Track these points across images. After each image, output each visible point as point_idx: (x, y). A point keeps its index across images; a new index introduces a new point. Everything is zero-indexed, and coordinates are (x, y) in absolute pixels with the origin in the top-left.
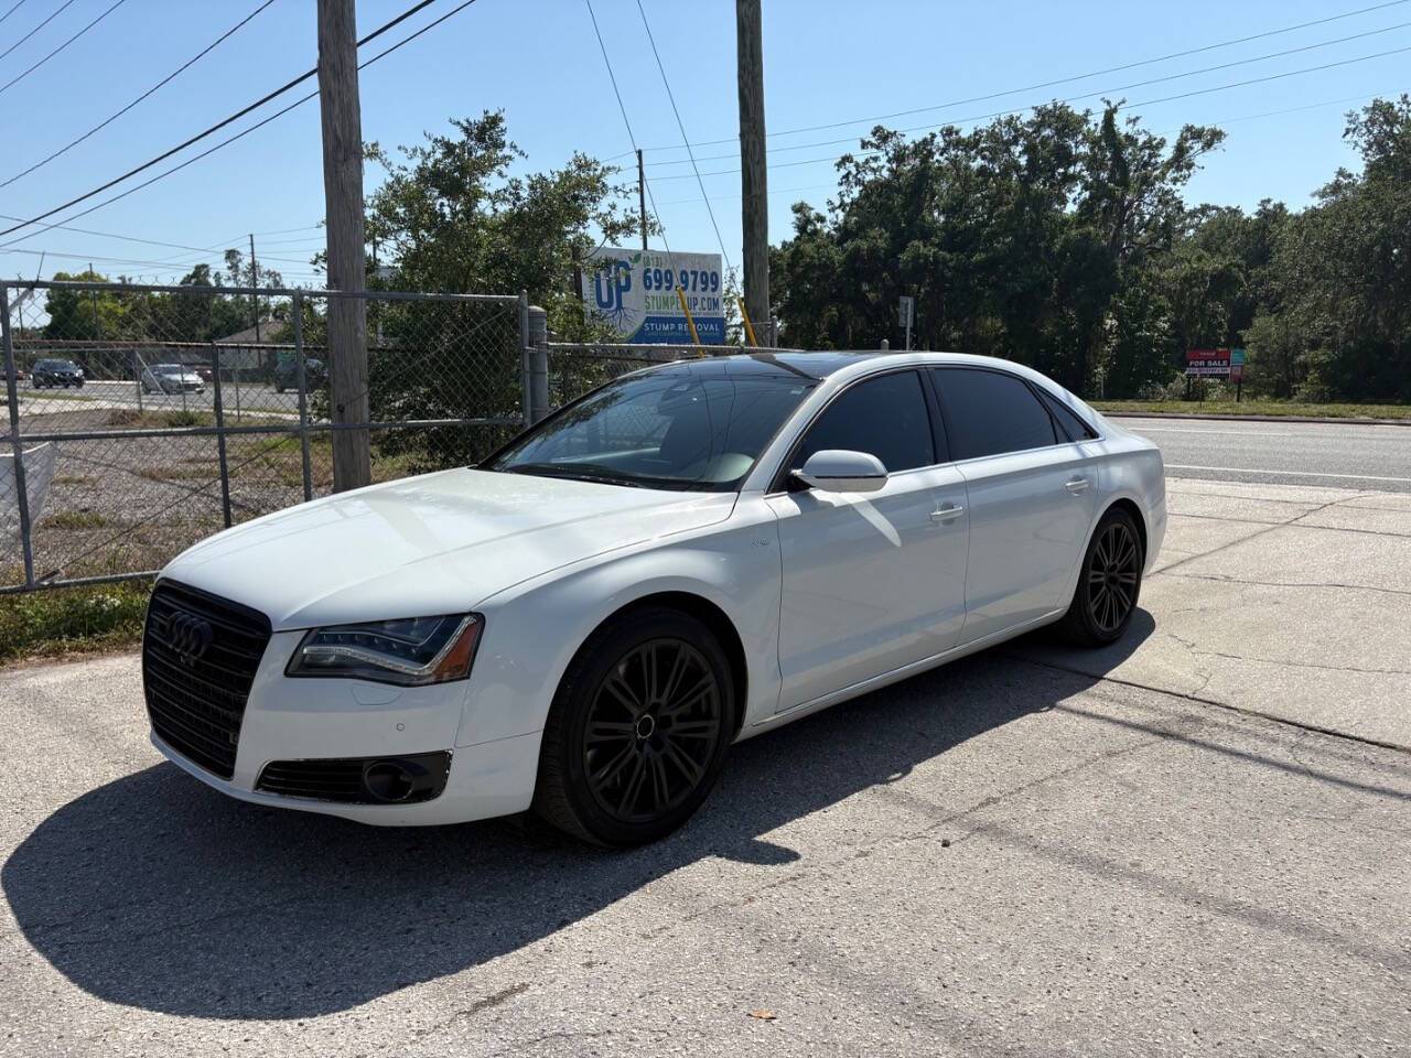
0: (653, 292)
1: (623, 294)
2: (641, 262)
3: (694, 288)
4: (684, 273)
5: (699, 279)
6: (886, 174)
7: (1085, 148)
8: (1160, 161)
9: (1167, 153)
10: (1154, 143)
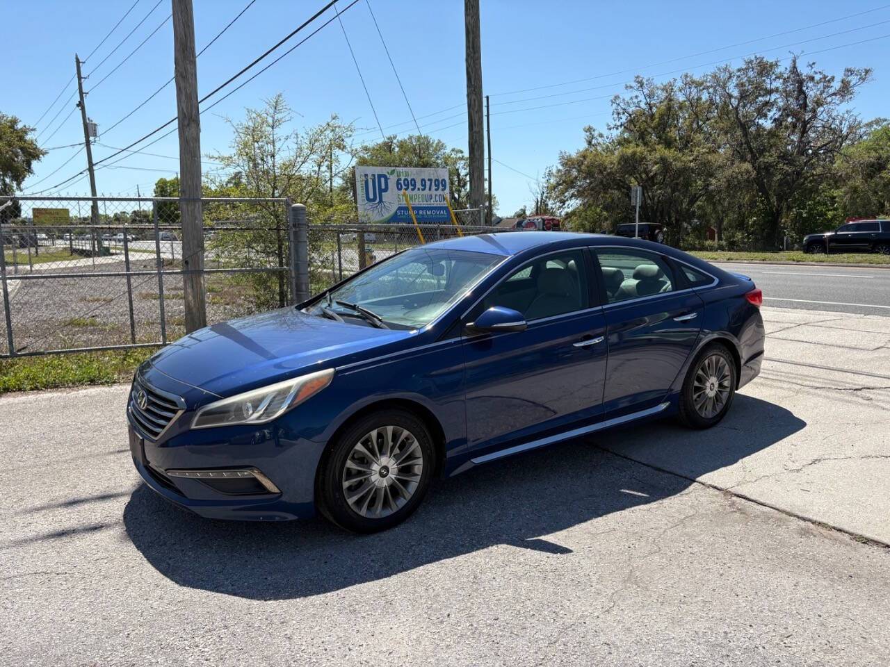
0: (403, 192)
1: (383, 193)
2: (395, 174)
3: (430, 189)
4: (423, 180)
5: (433, 183)
6: (643, 105)
7: (778, 84)
8: (832, 91)
9: (836, 85)
10: (827, 79)
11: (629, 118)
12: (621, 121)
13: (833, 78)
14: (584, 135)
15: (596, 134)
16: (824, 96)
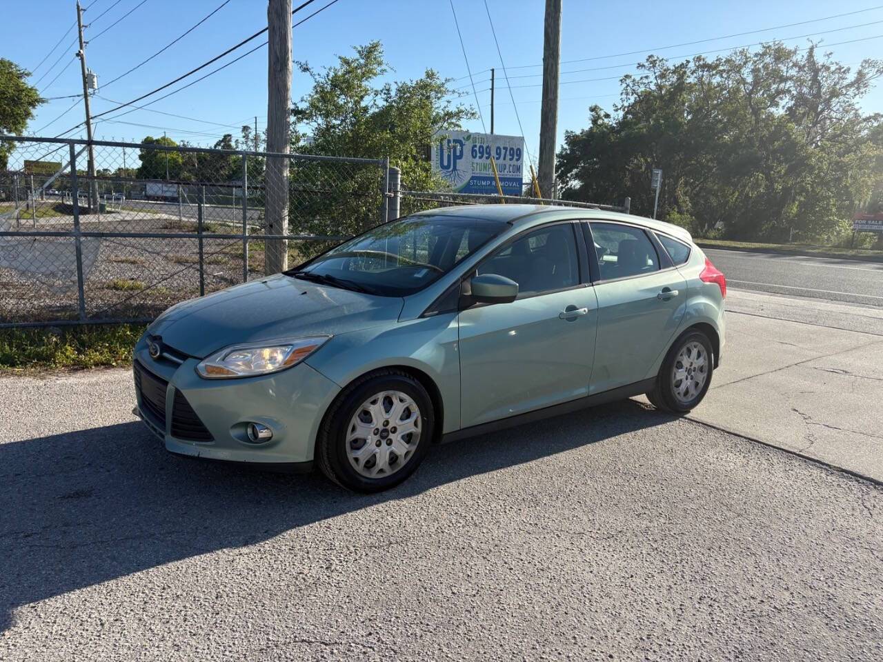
0: (477, 160)
1: (458, 161)
2: (471, 140)
3: (504, 159)
4: (498, 148)
5: (508, 153)
6: (653, 87)
7: (793, 72)
8: (846, 82)
9: (851, 77)
10: (842, 70)
11: (638, 99)
12: (629, 101)
13: (849, 69)
14: (589, 114)
15: (602, 114)
16: (838, 87)
